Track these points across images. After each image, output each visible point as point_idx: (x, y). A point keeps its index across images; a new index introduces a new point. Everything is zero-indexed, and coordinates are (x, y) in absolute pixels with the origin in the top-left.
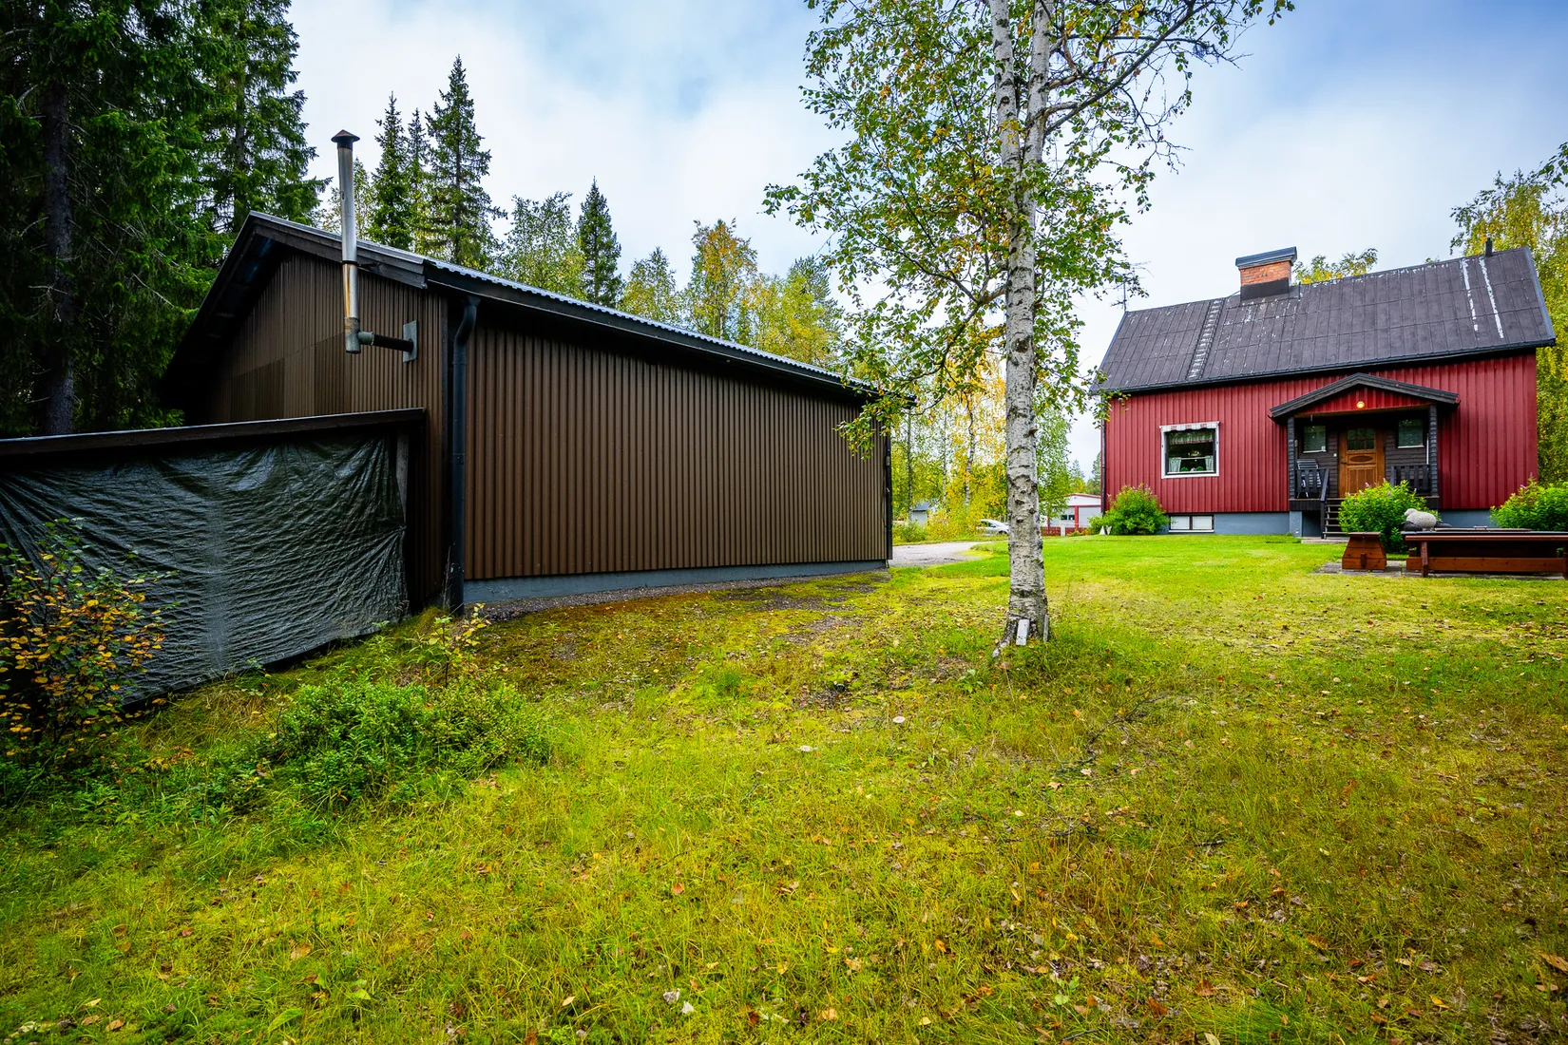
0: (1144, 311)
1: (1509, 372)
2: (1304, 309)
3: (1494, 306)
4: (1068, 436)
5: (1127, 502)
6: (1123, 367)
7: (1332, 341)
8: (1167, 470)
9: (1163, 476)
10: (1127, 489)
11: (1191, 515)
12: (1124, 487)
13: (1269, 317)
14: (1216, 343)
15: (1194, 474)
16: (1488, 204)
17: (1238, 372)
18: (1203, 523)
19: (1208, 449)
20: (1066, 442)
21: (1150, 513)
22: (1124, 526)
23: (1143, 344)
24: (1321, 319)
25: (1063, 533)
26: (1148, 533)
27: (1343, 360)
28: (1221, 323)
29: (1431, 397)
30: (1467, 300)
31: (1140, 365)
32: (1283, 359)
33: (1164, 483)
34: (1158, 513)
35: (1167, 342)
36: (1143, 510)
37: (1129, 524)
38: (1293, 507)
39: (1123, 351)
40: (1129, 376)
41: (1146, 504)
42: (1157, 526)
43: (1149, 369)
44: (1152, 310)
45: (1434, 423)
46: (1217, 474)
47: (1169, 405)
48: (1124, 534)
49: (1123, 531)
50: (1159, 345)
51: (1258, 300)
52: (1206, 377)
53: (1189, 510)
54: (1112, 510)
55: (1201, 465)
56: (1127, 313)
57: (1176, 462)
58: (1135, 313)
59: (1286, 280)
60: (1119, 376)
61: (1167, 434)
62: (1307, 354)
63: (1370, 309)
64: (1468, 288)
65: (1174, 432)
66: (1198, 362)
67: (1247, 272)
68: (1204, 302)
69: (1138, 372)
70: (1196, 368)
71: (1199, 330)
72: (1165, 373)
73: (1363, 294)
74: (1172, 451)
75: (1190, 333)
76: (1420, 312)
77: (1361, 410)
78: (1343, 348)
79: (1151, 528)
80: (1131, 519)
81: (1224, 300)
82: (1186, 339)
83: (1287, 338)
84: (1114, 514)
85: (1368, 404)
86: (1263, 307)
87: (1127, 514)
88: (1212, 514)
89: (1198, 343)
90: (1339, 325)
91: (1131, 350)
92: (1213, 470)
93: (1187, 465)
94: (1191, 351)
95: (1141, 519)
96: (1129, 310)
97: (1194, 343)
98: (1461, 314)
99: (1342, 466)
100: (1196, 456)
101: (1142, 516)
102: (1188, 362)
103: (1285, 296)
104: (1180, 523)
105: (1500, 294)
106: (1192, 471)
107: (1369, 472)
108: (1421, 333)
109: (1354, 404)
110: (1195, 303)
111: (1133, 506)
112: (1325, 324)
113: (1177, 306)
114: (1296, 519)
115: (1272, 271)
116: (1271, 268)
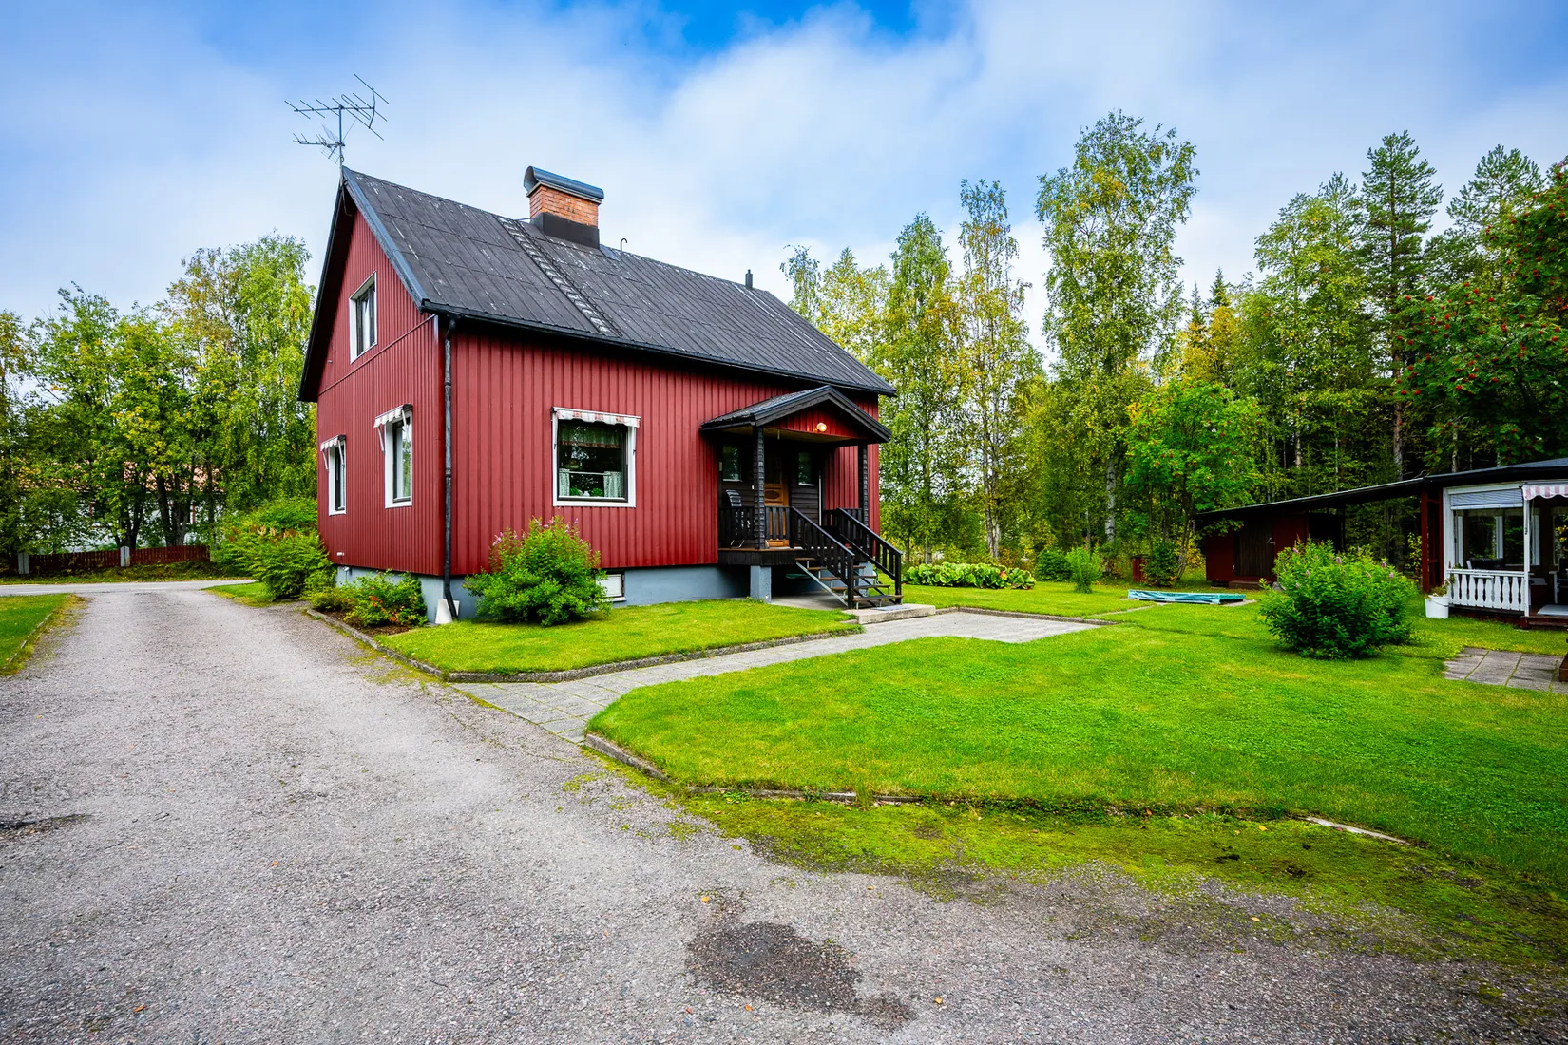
2: (642, 279)
6: (450, 273)
7: (723, 333)
9: (556, 502)
13: (611, 274)
15: (591, 501)
23: (444, 241)
24: (677, 300)
30: (787, 329)
31: (485, 281)
39: (414, 238)
40: (483, 295)
43: (509, 292)
46: (630, 504)
47: (565, 375)
52: (627, 339)
57: (568, 477)
59: (594, 231)
60: (460, 288)
61: (560, 423)
62: (718, 343)
64: (772, 316)
66: (584, 307)
67: (549, 194)
70: (594, 317)
71: (524, 255)
72: (548, 309)
73: (683, 284)
75: (514, 254)
76: (762, 327)
77: (824, 434)
85: (830, 428)
86: (583, 255)
88: (621, 571)
98: (801, 342)
103: (594, 252)
106: (587, 494)
109: (813, 425)
112: (688, 308)
114: (765, 577)
115: (580, 208)
116: (580, 204)
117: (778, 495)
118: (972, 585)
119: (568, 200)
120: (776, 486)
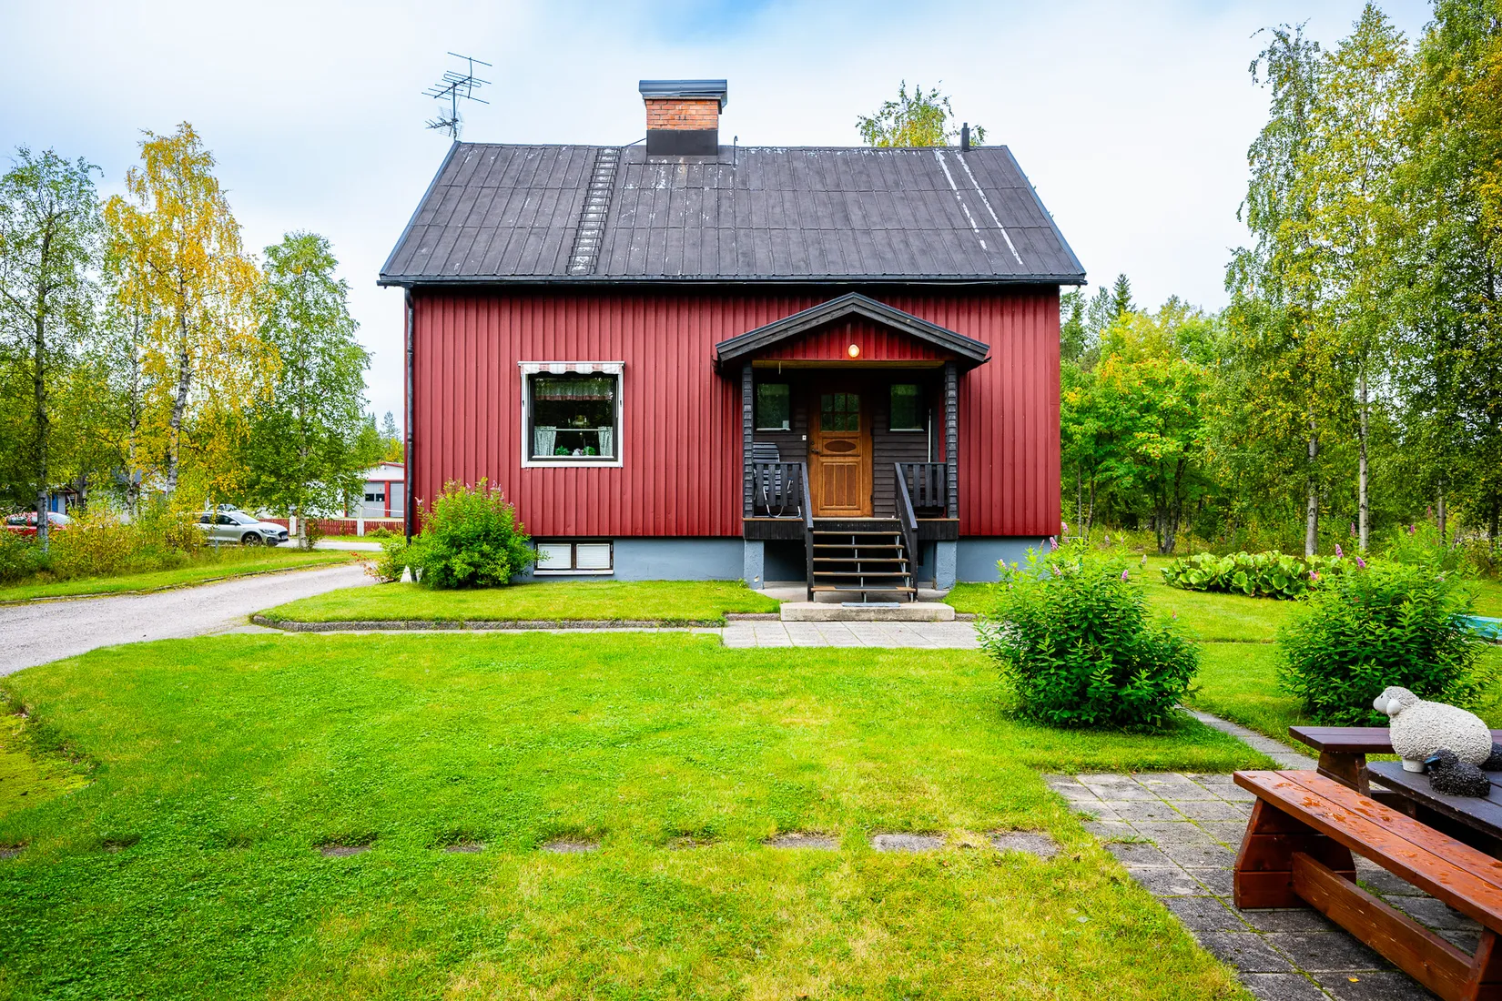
0: (488, 146)
1: (1029, 318)
2: (744, 183)
3: (996, 219)
4: (364, 374)
5: (455, 517)
6: (449, 237)
7: (794, 237)
8: (531, 452)
9: (525, 463)
10: (455, 489)
11: (574, 541)
12: (449, 484)
13: (693, 187)
14: (613, 215)
15: (579, 461)
16: (891, 121)
17: (656, 272)
18: (594, 557)
19: (602, 413)
20: (361, 384)
21: (500, 541)
22: (448, 570)
23: (487, 201)
24: (771, 202)
25: (361, 529)
26: (497, 584)
27: (816, 270)
28: (620, 185)
29: (952, 347)
30: (958, 204)
31: (483, 237)
32: (727, 258)
33: (527, 477)
34: (515, 542)
35: (531, 204)
36: (486, 535)
37: (459, 566)
38: (752, 534)
39: (451, 206)
40: (461, 255)
41: (493, 524)
42: (515, 567)
43: (499, 245)
44: (502, 146)
45: (952, 393)
46: (619, 463)
47: (536, 325)
48: (448, 587)
49: (447, 581)
50: (516, 204)
51: (673, 159)
52: (601, 275)
53: (571, 532)
54: (424, 533)
55: (593, 443)
56: (458, 145)
57: (547, 436)
58: (473, 145)
59: (712, 134)
60: (442, 252)
61: (531, 377)
62: (761, 254)
63: (836, 195)
64: (955, 188)
65: (544, 374)
66: (586, 244)
67: (656, 107)
68: (588, 148)
69: (480, 247)
70: (584, 254)
71: (582, 192)
72: (528, 256)
73: (821, 174)
74: (543, 413)
75: (569, 194)
76: (904, 212)
77: (854, 361)
78: (813, 252)
79: (502, 574)
80: (464, 555)
81: (620, 150)
82: (563, 202)
83: (726, 223)
84: (428, 543)
85: (863, 352)
86: (682, 170)
87: (456, 543)
88: (609, 540)
89: (584, 212)
90: (799, 214)
91: (465, 207)
92: (612, 453)
93: (567, 443)
94: (573, 223)
95: (483, 554)
96: (463, 138)
97: (577, 210)
98: (959, 223)
99: (813, 456)
100: (581, 423)
101: (486, 548)
102: (568, 242)
103: (713, 159)
104: (555, 557)
105: (996, 203)
106: (576, 454)
107: (851, 469)
108: (915, 243)
109: (843, 349)
110: (575, 147)
111: (466, 527)
112: (778, 210)
113: (545, 148)
114: (754, 554)
115: (694, 112)
116: (691, 107)
117: (852, 447)
118: (1240, 591)
119: (679, 107)
120: (851, 433)
